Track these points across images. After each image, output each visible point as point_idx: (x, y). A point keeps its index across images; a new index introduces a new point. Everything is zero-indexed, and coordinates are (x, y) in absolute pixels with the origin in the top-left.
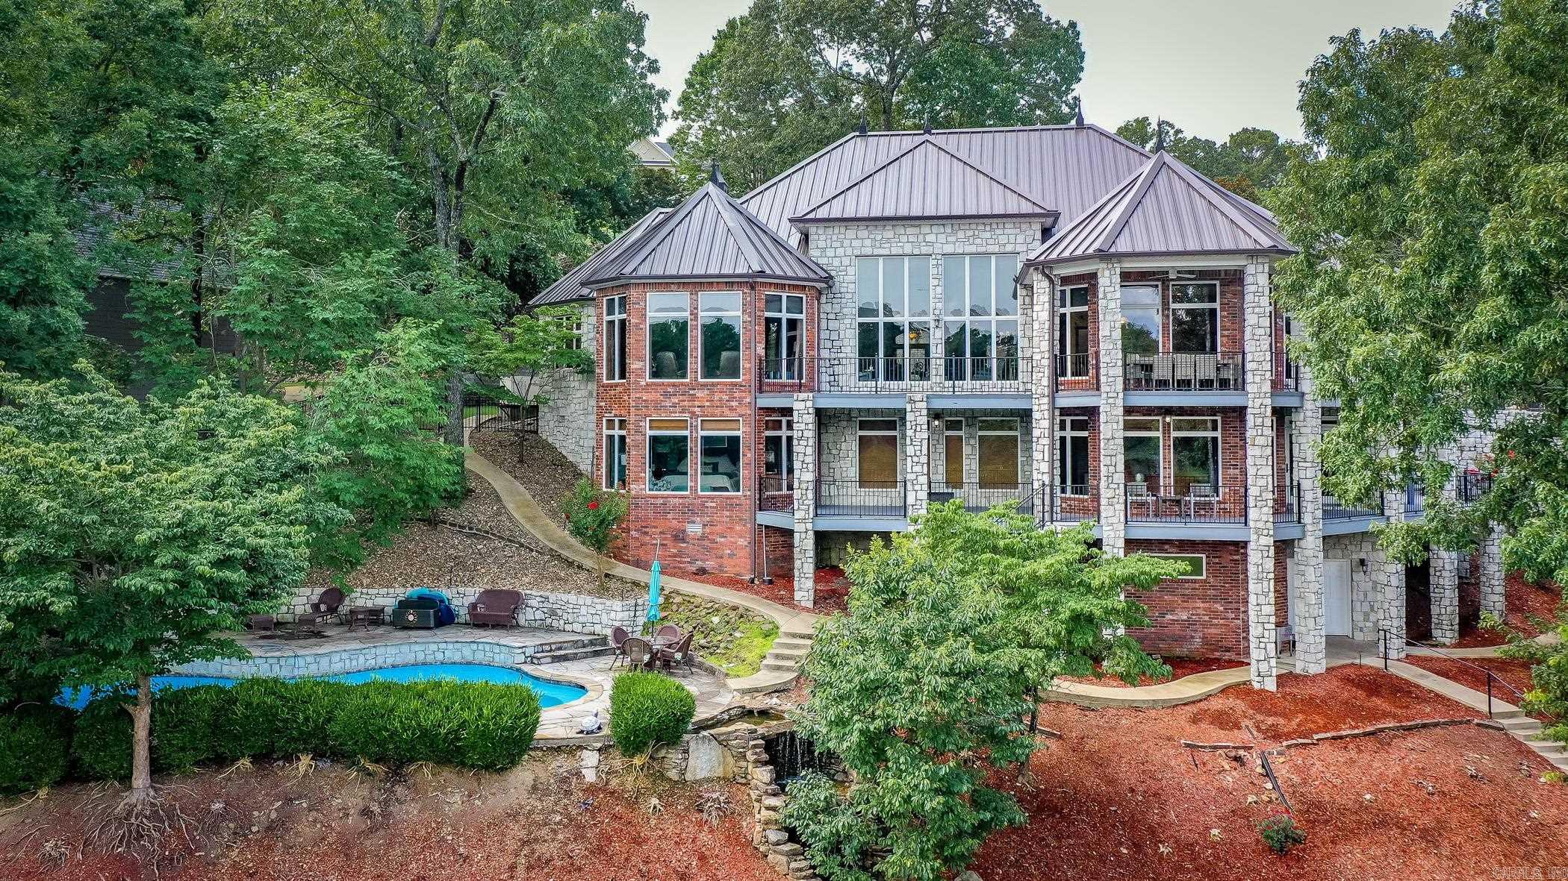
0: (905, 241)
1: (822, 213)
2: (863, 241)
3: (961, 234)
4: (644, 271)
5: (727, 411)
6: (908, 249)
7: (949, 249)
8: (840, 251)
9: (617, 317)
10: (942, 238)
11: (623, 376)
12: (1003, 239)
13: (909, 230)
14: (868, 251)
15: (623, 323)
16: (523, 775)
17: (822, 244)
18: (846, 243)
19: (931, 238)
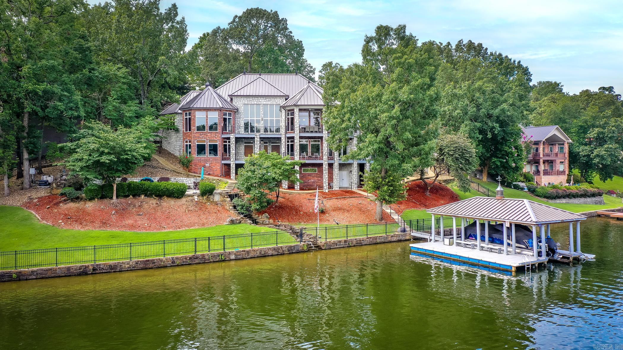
0: (255, 101)
1: (236, 94)
2: (245, 101)
3: (267, 100)
4: (195, 106)
5: (215, 138)
6: (255, 103)
7: (265, 103)
8: (240, 103)
9: (188, 117)
10: (263, 100)
11: (190, 130)
12: (277, 101)
13: (256, 99)
14: (246, 103)
15: (190, 118)
16: (184, 200)
17: (236, 101)
18: (241, 101)
19: (260, 100)
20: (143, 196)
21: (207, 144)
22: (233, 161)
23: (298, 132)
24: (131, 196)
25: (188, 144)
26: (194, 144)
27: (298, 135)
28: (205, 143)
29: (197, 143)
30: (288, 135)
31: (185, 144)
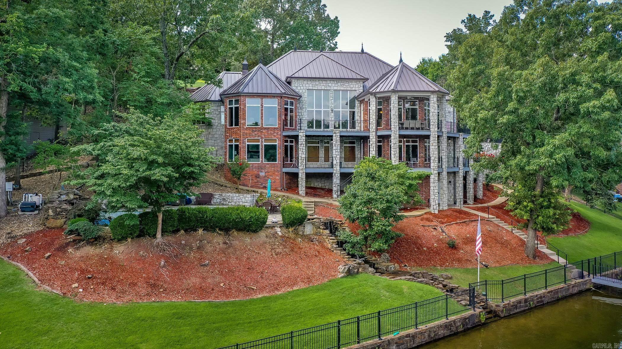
0: (322, 85)
1: (296, 75)
2: (310, 85)
3: (339, 84)
4: (246, 91)
5: (273, 136)
6: (323, 88)
7: (336, 88)
8: (302, 88)
9: (234, 106)
10: (333, 85)
11: (237, 124)
12: (352, 86)
13: (324, 82)
14: (311, 88)
15: (237, 109)
16: (262, 234)
17: (296, 85)
18: (304, 85)
19: (330, 85)
20: (200, 231)
21: (262, 144)
22: (302, 169)
23: (398, 129)
24: (182, 232)
25: (234, 143)
26: (244, 145)
27: (398, 133)
28: (260, 143)
29: (247, 143)
30: (380, 133)
31: (228, 144)
